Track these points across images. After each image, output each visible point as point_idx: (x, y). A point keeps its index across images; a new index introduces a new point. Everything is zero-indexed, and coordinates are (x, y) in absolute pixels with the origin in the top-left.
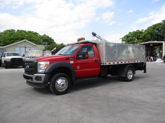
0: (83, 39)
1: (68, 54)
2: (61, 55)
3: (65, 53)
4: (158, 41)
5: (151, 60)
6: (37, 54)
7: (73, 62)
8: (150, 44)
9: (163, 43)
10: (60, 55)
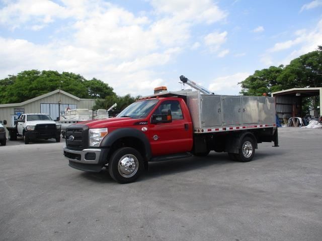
0: (164, 89)
1: (138, 114)
2: (127, 117)
3: (134, 113)
4: (311, 87)
5: (299, 124)
6: (83, 117)
7: (146, 129)
8: (296, 93)
9: (319, 90)
10: (125, 116)
